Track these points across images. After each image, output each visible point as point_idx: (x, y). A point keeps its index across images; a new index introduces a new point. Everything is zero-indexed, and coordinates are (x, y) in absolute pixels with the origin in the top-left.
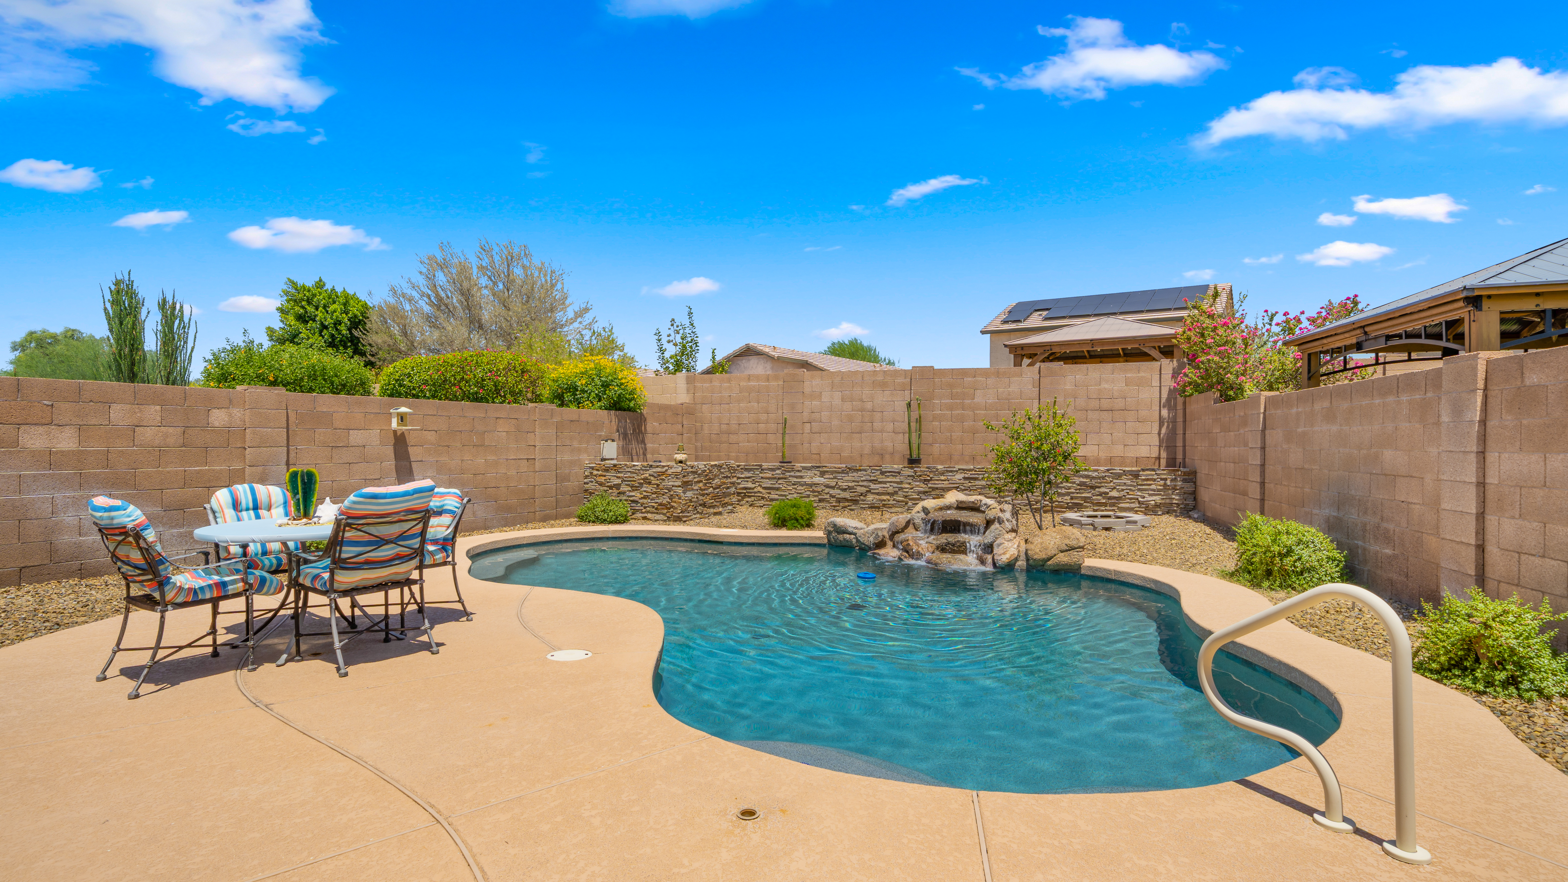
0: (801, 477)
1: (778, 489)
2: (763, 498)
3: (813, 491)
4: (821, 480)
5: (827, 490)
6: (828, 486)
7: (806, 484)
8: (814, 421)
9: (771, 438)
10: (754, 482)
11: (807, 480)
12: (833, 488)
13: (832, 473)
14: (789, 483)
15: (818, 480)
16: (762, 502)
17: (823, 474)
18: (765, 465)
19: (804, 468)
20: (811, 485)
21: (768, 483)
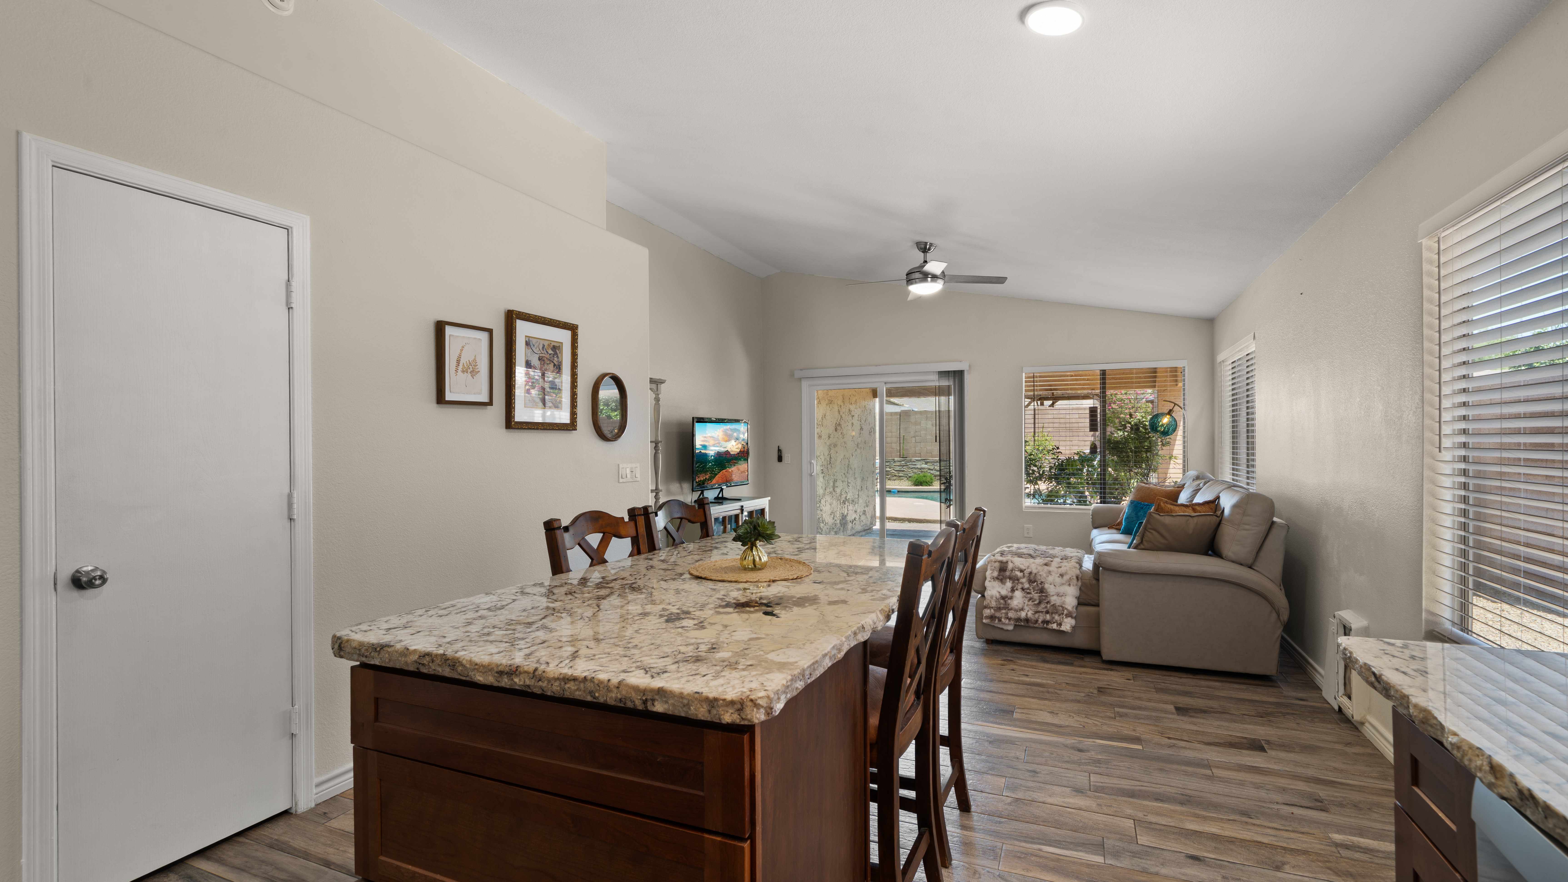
0: (915, 465)
1: (903, 471)
2: (895, 476)
3: (922, 472)
4: (926, 466)
5: (929, 471)
6: (929, 469)
7: (918, 468)
8: (917, 436)
9: (894, 445)
10: (890, 468)
11: (919, 466)
12: (932, 470)
13: (931, 462)
14: (909, 468)
15: (924, 466)
16: (895, 478)
17: (926, 463)
18: (896, 459)
19: (917, 460)
20: (920, 469)
21: (898, 468)
